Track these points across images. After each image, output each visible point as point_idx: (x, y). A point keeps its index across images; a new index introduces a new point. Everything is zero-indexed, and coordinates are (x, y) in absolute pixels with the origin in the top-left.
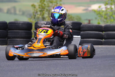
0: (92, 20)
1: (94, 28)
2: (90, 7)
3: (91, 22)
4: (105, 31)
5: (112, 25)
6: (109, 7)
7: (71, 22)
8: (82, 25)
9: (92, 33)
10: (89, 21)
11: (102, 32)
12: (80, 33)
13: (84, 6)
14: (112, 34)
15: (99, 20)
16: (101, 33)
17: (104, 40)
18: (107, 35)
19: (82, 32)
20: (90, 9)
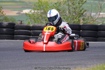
1: (24, 27)
2: (22, 11)
3: (22, 22)
4: (32, 30)
5: (37, 26)
6: (36, 11)
7: (8, 22)
8: (15, 25)
9: (23, 31)
11: (30, 30)
12: (14, 31)
13: (18, 11)
15: (29, 21)
16: (30, 31)
18: (34, 32)
20: (22, 13)
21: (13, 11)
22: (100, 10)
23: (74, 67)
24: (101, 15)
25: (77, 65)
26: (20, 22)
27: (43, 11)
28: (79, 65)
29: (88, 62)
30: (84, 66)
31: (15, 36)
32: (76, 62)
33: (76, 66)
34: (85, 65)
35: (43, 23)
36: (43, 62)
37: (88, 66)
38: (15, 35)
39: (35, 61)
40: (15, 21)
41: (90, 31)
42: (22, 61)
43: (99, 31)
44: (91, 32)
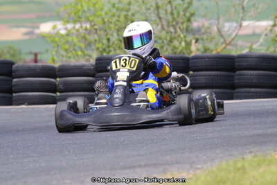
0: (40, 53)
2: (38, 28)
3: (39, 57)
4: (60, 77)
8: (14, 66)
9: (36, 81)
10: (36, 55)
11: (55, 78)
12: (12, 81)
15: (54, 53)
16: (53, 80)
17: (59, 94)
18: (65, 84)
19: (15, 80)
20: (37, 31)
21: (15, 29)
25: (171, 164)
26: (32, 57)
28: (176, 165)
30: (188, 166)
31: (14, 95)
32: (168, 158)
36: (82, 161)
37: (199, 166)
38: (15, 93)
40: (20, 53)
41: (214, 73)
42: (26, 160)
43: (238, 72)
44: (217, 76)
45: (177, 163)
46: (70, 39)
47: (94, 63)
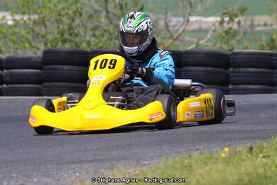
4: (7, 69)
11: (2, 70)
14: (18, 73)
17: (5, 86)
18: (12, 75)
22: (189, 11)
23: (108, 165)
24: (192, 22)
25: (118, 159)
27: (36, 17)
28: (122, 161)
29: (147, 152)
30: (135, 163)
32: (115, 153)
33: (114, 162)
34: (138, 160)
35: (38, 49)
37: (146, 163)
39: (8, 152)
45: (123, 159)
46: (17, 30)
47: (41, 56)
